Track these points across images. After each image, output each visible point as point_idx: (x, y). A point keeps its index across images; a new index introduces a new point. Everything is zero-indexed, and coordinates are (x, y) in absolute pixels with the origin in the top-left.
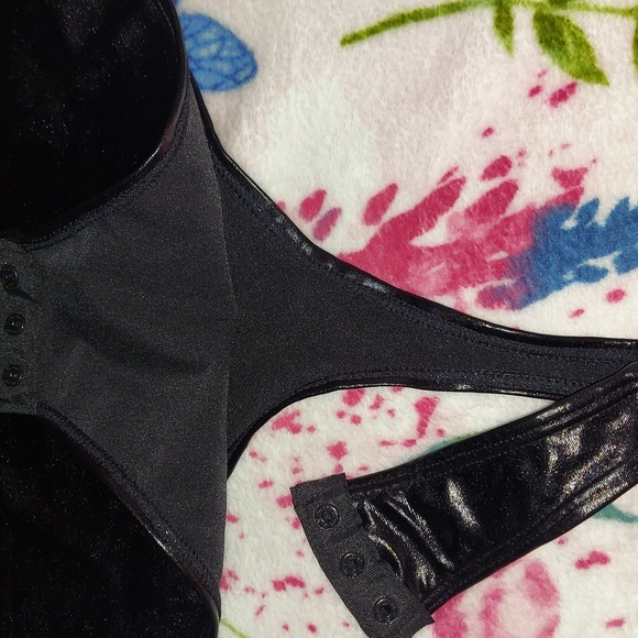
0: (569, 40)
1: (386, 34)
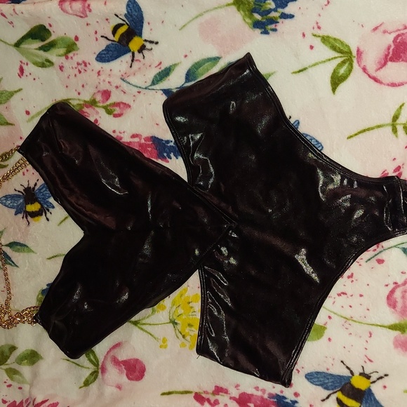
1: (360, 135)
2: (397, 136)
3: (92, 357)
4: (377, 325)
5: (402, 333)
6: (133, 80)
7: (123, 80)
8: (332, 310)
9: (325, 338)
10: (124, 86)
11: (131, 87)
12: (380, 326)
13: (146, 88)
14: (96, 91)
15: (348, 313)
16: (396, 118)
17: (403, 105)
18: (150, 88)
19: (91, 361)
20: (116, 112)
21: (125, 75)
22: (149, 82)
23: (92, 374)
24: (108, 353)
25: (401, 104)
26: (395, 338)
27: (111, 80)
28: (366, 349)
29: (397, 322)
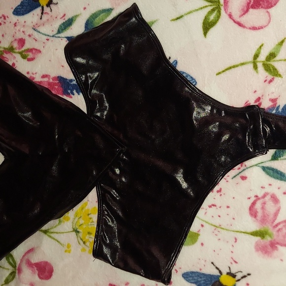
0: (272, 69)
1: (227, 72)
2: (257, 72)
3: (11, 260)
4: (241, 232)
5: (262, 239)
6: (42, 29)
7: (35, 30)
8: (204, 219)
9: (198, 243)
10: (35, 34)
11: (41, 35)
12: (244, 233)
13: (53, 36)
14: (13, 40)
15: (217, 222)
16: (256, 56)
17: (262, 45)
18: (56, 36)
19: (10, 263)
20: (29, 57)
21: (36, 26)
22: (56, 31)
23: (11, 274)
24: (24, 256)
25: (260, 45)
26: (256, 242)
27: (25, 29)
28: (232, 252)
29: (258, 229)
